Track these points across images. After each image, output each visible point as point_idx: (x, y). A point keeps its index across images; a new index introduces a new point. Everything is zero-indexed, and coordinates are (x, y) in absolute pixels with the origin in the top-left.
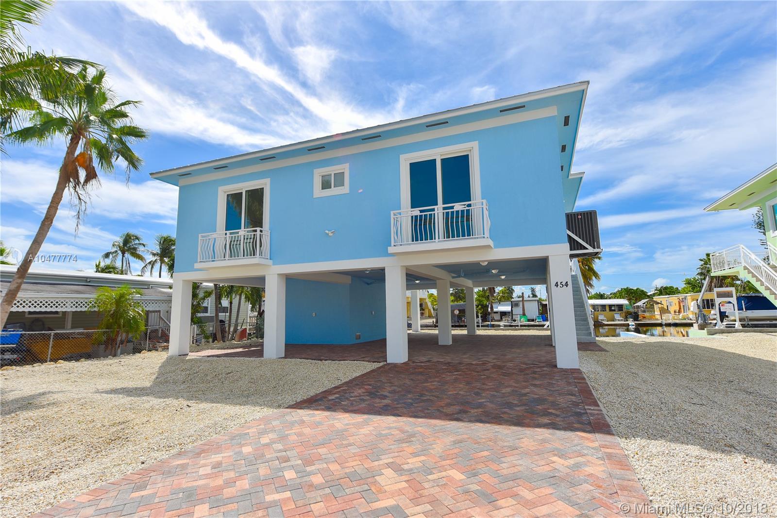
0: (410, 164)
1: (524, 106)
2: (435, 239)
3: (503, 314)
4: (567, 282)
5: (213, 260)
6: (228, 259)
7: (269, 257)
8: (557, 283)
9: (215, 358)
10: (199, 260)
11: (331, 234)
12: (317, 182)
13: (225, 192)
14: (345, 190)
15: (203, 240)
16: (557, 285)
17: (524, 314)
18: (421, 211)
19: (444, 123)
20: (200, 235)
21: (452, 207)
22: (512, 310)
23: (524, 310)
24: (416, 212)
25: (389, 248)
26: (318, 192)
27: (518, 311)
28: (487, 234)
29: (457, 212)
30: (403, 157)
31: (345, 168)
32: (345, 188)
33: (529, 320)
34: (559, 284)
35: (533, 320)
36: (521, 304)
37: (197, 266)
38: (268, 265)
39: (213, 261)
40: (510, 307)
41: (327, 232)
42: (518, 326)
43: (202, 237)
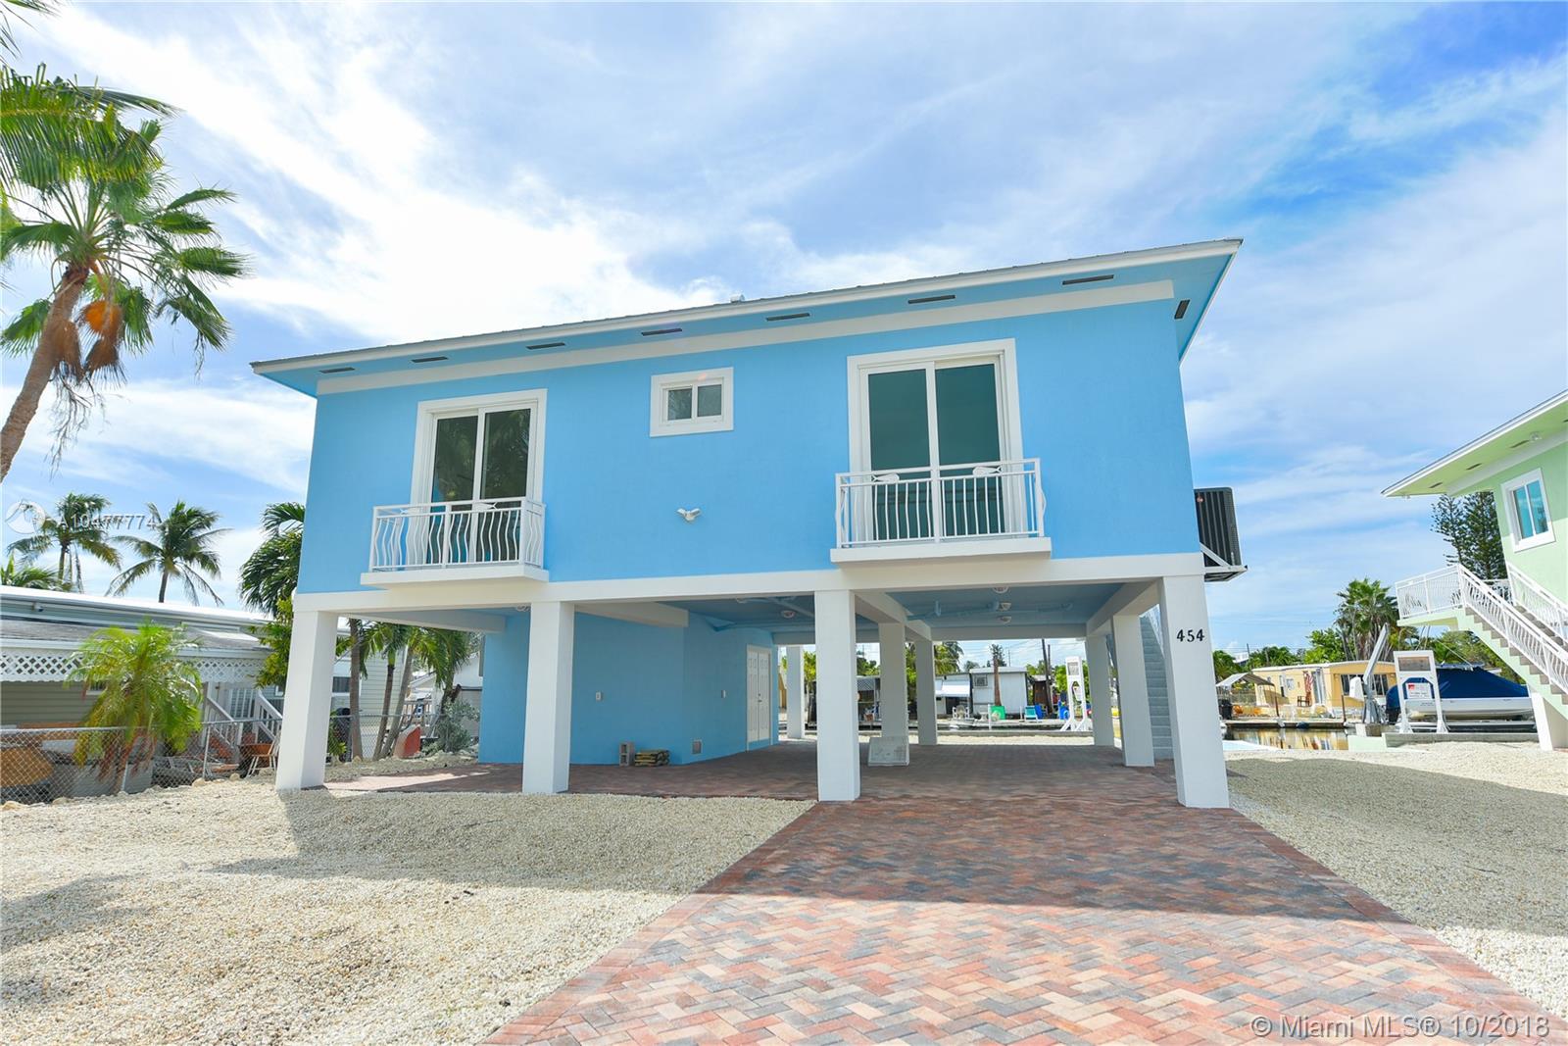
0: (869, 375)
1: (1112, 277)
2: (932, 535)
3: (953, 702)
4: (1201, 631)
5: (401, 566)
6: (447, 567)
7: (541, 564)
8: (1181, 631)
9: (399, 795)
10: (371, 567)
11: (689, 518)
12: (659, 402)
13: (433, 414)
14: (723, 422)
15: (385, 521)
16: (1181, 636)
17: (998, 703)
18: (902, 476)
19: (948, 297)
20: (376, 509)
21: (970, 471)
22: (971, 694)
23: (997, 693)
24: (891, 477)
25: (832, 550)
26: (661, 424)
27: (985, 695)
28: (1041, 531)
29: (980, 481)
30: (853, 362)
31: (724, 378)
32: (723, 420)
33: (1008, 716)
34: (1185, 634)
35: (1016, 716)
36: (991, 681)
37: (367, 578)
38: (542, 582)
39: (400, 569)
40: (969, 687)
41: (681, 511)
42: (987, 728)
43: (382, 513)
